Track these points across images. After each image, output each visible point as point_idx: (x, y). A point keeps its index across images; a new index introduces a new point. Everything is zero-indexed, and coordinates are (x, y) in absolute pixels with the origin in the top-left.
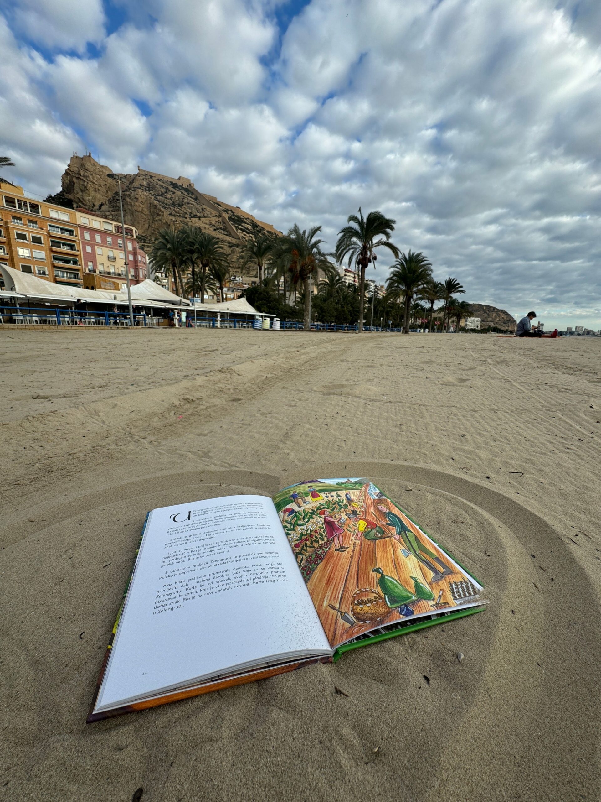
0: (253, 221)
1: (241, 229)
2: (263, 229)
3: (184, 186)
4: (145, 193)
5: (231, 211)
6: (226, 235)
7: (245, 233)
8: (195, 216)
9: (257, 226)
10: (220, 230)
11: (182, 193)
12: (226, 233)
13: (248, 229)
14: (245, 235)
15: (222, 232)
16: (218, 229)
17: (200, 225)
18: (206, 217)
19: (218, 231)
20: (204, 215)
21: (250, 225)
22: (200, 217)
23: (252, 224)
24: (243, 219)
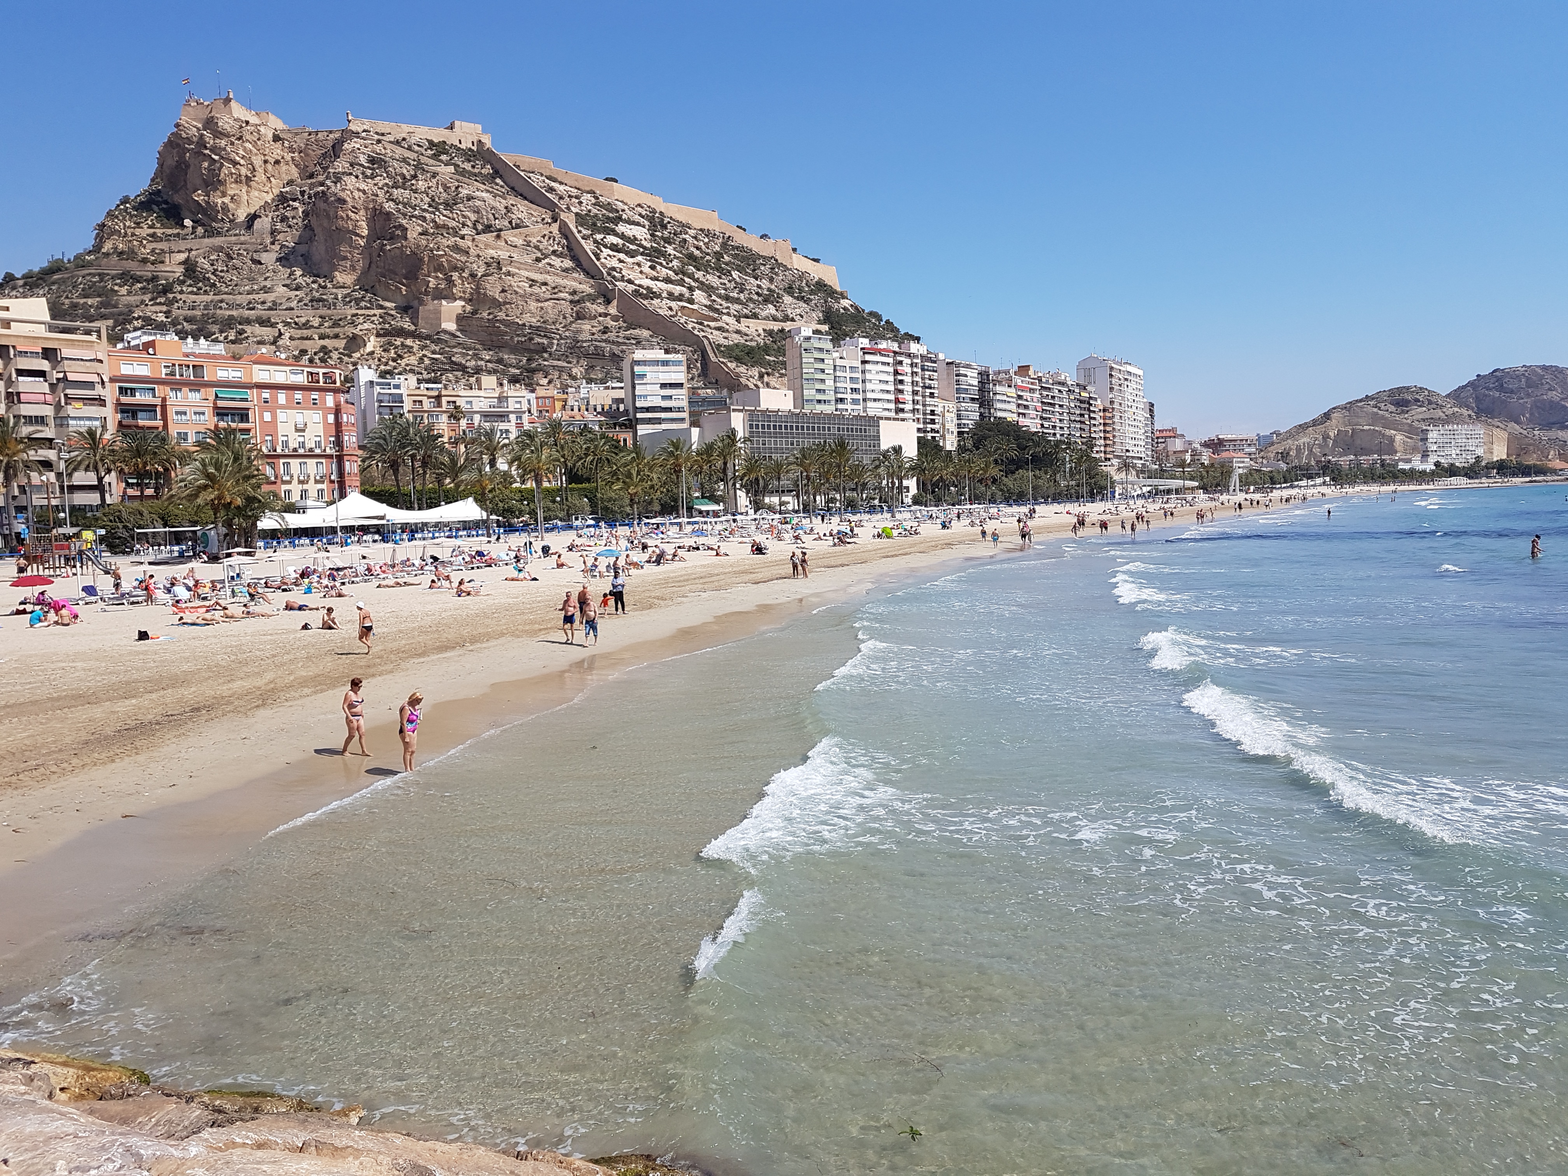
0: (654, 210)
1: (614, 248)
2: (685, 230)
3: (463, 146)
4: (363, 186)
6: (566, 270)
7: (622, 256)
8: (488, 229)
9: (666, 225)
10: (551, 260)
11: (457, 169)
12: (566, 264)
13: (633, 240)
14: (621, 261)
15: (556, 263)
16: (546, 257)
17: (500, 253)
18: (518, 226)
19: (547, 260)
20: (510, 223)
21: (644, 227)
22: (501, 230)
23: (651, 219)
24: (623, 210)
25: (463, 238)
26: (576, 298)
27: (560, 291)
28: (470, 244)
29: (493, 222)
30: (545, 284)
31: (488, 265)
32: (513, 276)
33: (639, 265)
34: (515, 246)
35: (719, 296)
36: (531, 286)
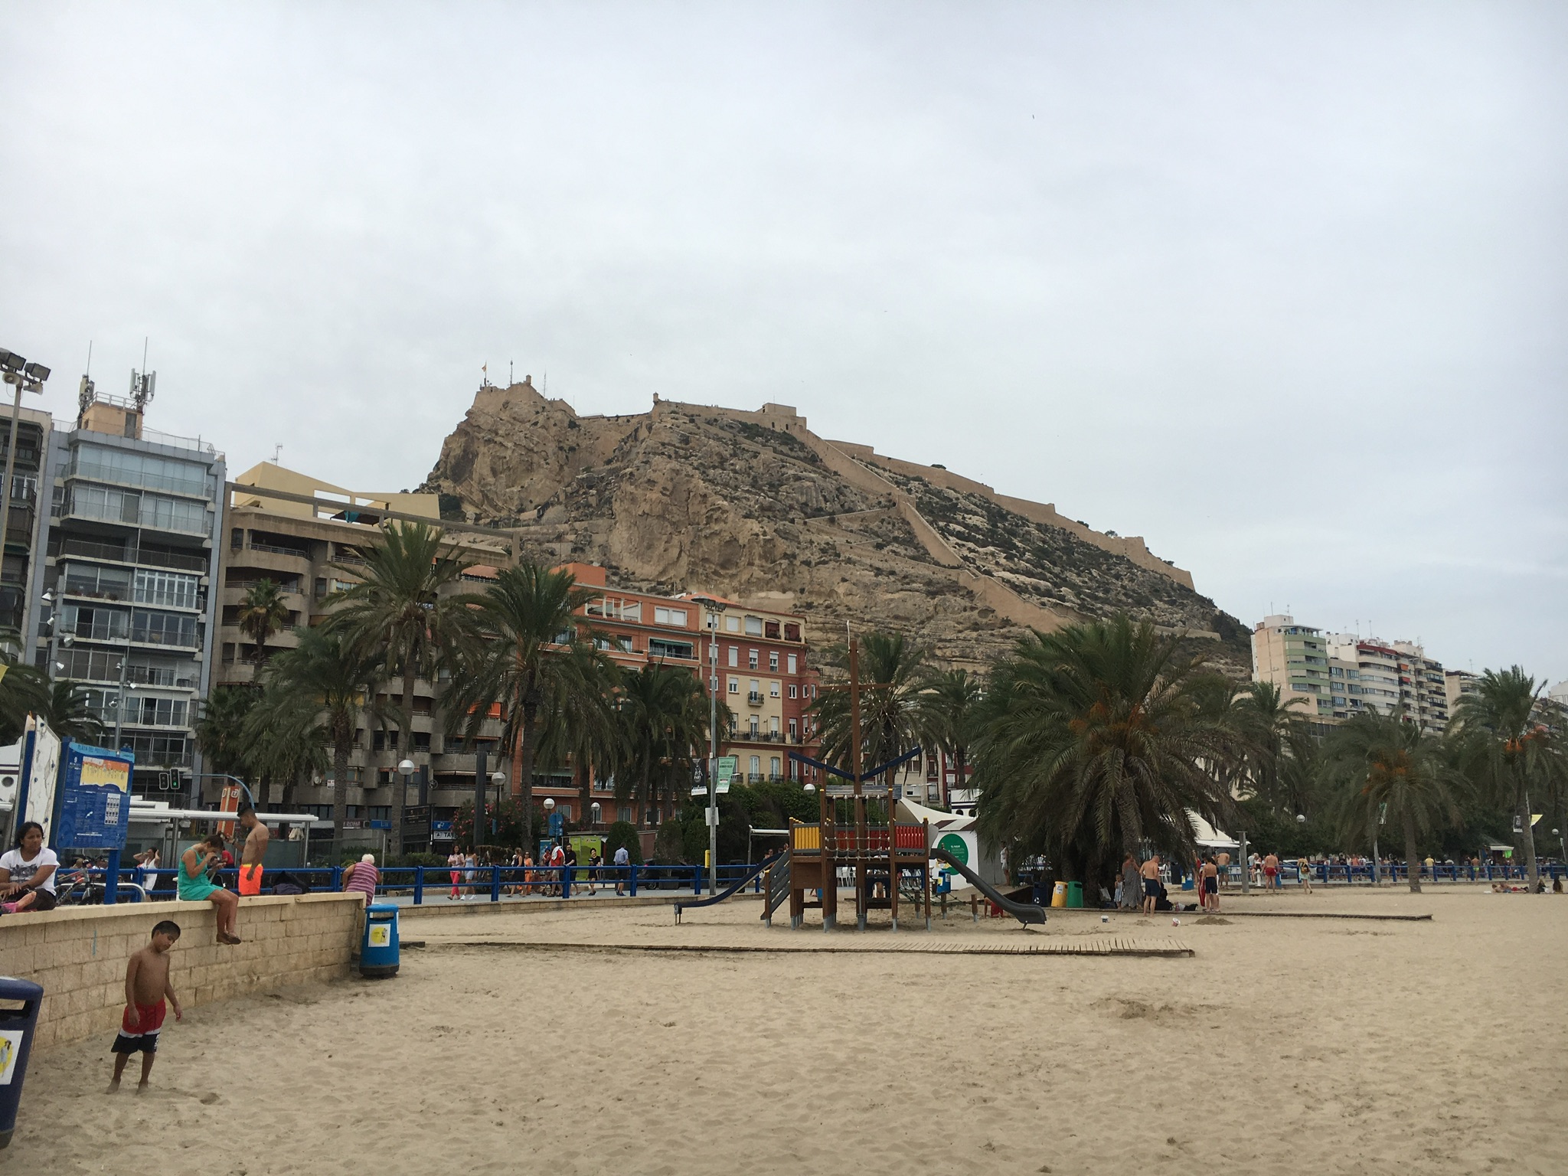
0: (987, 501)
1: (959, 535)
2: (1025, 521)
3: (777, 429)
5: (918, 479)
6: (913, 558)
7: (971, 545)
8: (818, 512)
9: (1003, 516)
10: (895, 546)
11: (775, 451)
12: (911, 552)
13: (976, 529)
14: (971, 550)
15: (901, 550)
16: (889, 543)
17: (835, 538)
18: (850, 510)
19: (890, 547)
20: (842, 506)
21: (983, 516)
22: (834, 513)
23: (988, 510)
24: (957, 499)
25: (792, 521)
26: (931, 589)
27: (914, 582)
28: (801, 527)
29: (823, 506)
30: (893, 573)
31: (823, 551)
32: (854, 563)
33: (993, 554)
34: (851, 531)
35: (1088, 595)
36: (876, 575)
